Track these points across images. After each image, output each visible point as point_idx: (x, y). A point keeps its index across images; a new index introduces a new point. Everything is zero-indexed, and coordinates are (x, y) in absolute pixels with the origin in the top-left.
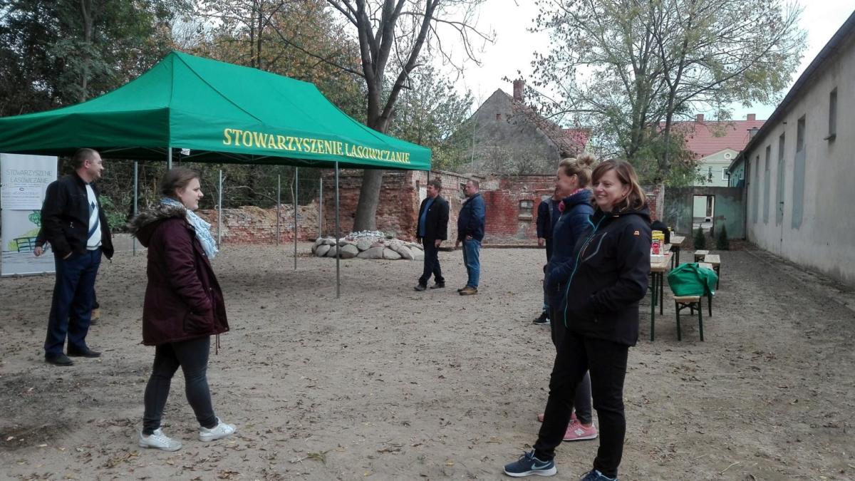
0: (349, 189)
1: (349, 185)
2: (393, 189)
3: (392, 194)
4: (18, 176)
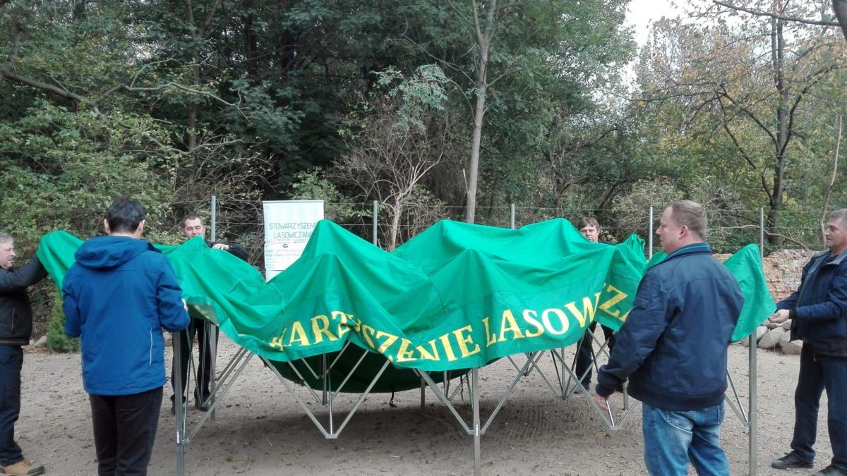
4: (281, 231)
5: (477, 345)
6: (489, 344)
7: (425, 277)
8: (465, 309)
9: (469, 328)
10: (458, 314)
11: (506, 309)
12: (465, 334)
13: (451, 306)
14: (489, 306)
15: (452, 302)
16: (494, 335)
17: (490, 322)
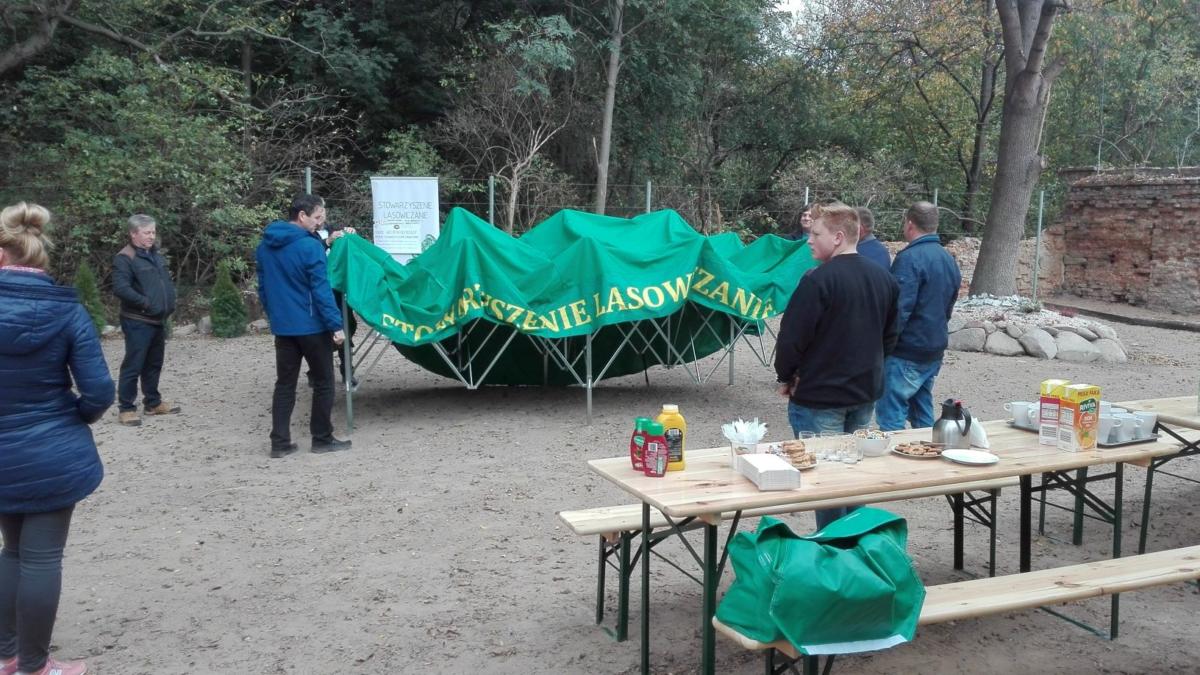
0: (1107, 209)
1: (1107, 201)
2: (1190, 209)
3: (1186, 220)
4: (392, 210)
5: (589, 316)
6: (598, 314)
7: (549, 260)
8: (580, 287)
9: (583, 302)
10: (574, 291)
11: (613, 286)
12: (580, 307)
13: (569, 284)
14: (599, 285)
15: (569, 281)
16: (603, 308)
17: (600, 297)
